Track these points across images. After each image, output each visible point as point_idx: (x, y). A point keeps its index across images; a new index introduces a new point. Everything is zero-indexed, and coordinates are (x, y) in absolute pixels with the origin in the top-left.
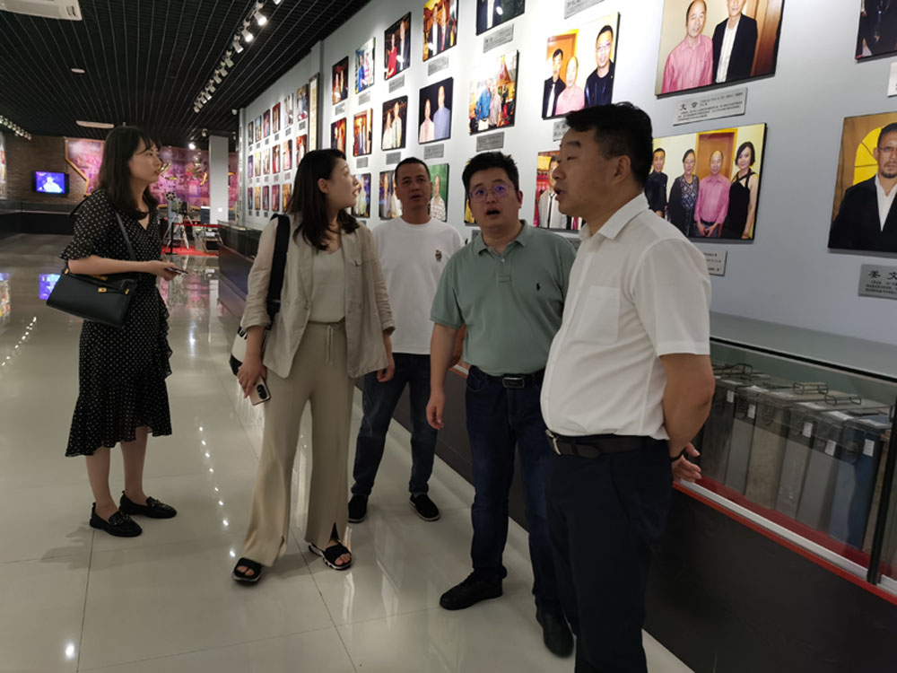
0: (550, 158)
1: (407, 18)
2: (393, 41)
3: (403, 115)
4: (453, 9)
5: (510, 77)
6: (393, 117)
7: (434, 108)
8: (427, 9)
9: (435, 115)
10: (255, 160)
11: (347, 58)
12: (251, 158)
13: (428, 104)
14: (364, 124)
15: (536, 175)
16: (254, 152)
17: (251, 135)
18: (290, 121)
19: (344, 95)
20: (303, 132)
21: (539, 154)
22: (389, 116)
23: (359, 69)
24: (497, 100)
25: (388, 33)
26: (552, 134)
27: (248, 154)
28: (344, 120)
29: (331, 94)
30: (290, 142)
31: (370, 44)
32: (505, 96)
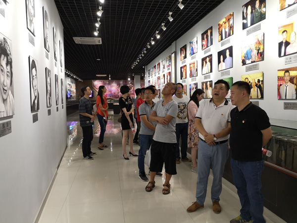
0: (284, 72)
1: (211, 28)
2: (205, 37)
3: (211, 61)
4: (231, 22)
5: (261, 43)
6: (206, 63)
7: (225, 57)
8: (219, 24)
9: (225, 60)
10: (151, 82)
11: (186, 45)
12: (149, 81)
13: (222, 57)
14: (194, 66)
15: (277, 79)
16: (151, 79)
17: (149, 74)
18: (164, 68)
19: (185, 57)
20: (169, 71)
21: (279, 70)
22: (204, 62)
23: (191, 48)
24: (255, 52)
25: (203, 35)
26: (284, 62)
27: (148, 80)
28: (186, 66)
29: (180, 57)
30: (164, 75)
31: (195, 39)
32: (258, 50)
